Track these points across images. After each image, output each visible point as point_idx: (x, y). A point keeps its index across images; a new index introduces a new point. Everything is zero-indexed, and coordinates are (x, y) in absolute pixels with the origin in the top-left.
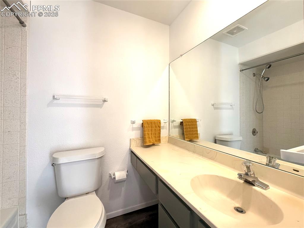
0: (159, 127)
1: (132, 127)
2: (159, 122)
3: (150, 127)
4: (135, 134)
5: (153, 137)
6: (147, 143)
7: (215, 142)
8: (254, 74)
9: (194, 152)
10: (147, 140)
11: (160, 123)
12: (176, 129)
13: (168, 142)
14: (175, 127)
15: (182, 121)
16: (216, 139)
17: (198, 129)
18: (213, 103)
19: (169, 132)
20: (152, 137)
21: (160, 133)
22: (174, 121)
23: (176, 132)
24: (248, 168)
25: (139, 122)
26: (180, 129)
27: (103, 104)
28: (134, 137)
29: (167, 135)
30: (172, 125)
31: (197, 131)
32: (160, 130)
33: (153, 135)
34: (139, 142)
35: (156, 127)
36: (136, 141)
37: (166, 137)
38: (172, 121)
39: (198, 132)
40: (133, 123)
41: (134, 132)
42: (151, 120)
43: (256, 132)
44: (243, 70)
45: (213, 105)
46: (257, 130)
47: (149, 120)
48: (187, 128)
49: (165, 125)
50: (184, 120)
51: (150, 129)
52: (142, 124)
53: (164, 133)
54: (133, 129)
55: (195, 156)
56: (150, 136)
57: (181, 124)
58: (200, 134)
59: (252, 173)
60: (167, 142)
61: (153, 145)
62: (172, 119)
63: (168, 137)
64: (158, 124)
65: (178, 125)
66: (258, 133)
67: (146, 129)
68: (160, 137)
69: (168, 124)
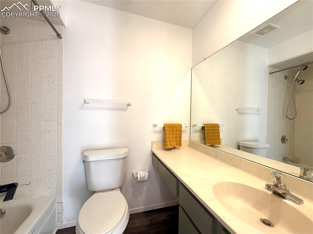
0: (181, 131)
1: (153, 130)
2: (180, 126)
3: (171, 131)
4: (157, 137)
6: (168, 146)
7: (239, 148)
8: (286, 76)
10: (168, 143)
11: (181, 127)
12: (197, 134)
13: (189, 146)
14: (196, 131)
15: (203, 126)
16: (239, 145)
17: (221, 134)
18: (237, 108)
19: (190, 136)
20: (173, 140)
21: (181, 137)
22: (195, 126)
23: (197, 137)
24: (278, 179)
25: (161, 126)
26: (201, 134)
27: (127, 108)
28: (155, 140)
29: (188, 139)
30: (194, 129)
31: (219, 136)
32: (181, 134)
33: (174, 138)
34: (160, 145)
35: (177, 130)
36: (158, 144)
37: (186, 141)
38: (193, 126)
39: (221, 138)
40: (155, 126)
41: (156, 135)
42: (172, 124)
43: (286, 140)
44: (273, 73)
45: (237, 110)
46: (287, 138)
47: (170, 124)
48: (208, 133)
49: (186, 129)
50: (206, 124)
51: (171, 132)
52: (164, 127)
53: (185, 137)
54: (155, 132)
55: (217, 161)
56: (171, 140)
57: (202, 129)
58: (222, 139)
59: (283, 184)
60: (188, 146)
61: (174, 148)
62: (193, 123)
63: (189, 141)
64: (179, 128)
65: (199, 129)
66: (288, 140)
67: (167, 132)
68: (180, 140)
69: (189, 128)
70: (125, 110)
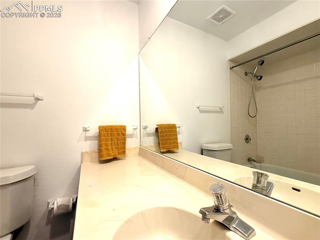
0: (124, 135)
1: (84, 135)
2: (123, 128)
3: (110, 135)
4: (90, 146)
5: (114, 148)
6: (104, 157)
7: (202, 152)
8: (246, 73)
9: (163, 167)
10: (104, 153)
11: (125, 130)
12: (149, 137)
13: (139, 154)
14: (149, 135)
15: (157, 127)
16: (202, 149)
17: (179, 137)
18: (198, 105)
19: (140, 141)
20: (112, 148)
21: (124, 143)
23: (150, 142)
24: (218, 197)
25: (94, 130)
26: (155, 137)
27: (35, 104)
28: (88, 150)
29: (138, 145)
30: (145, 132)
31: (177, 139)
32: (125, 139)
33: (115, 146)
34: (96, 155)
35: (118, 134)
36: (91, 155)
37: (135, 148)
38: (144, 127)
39: (179, 141)
40: (85, 130)
41: (88, 142)
42: (111, 126)
43: (249, 139)
44: (233, 67)
45: (198, 108)
46: (250, 137)
47: (108, 126)
48: (162, 136)
49: (135, 133)
50: (159, 125)
51: (110, 138)
53: (131, 144)
54: (87, 139)
56: (110, 148)
57: (156, 132)
58: (181, 143)
59: (226, 206)
60: (137, 155)
61: (115, 159)
62: (144, 124)
63: (138, 148)
64: (122, 131)
65: (153, 132)
66: (251, 140)
67: (103, 138)
68: (124, 147)
69: (138, 131)
70: (31, 106)
